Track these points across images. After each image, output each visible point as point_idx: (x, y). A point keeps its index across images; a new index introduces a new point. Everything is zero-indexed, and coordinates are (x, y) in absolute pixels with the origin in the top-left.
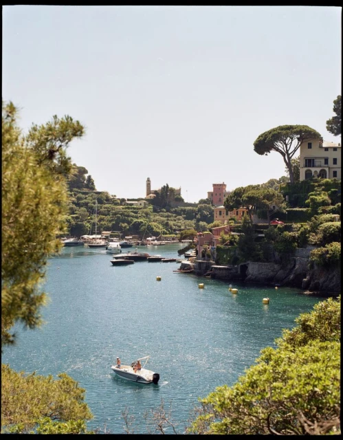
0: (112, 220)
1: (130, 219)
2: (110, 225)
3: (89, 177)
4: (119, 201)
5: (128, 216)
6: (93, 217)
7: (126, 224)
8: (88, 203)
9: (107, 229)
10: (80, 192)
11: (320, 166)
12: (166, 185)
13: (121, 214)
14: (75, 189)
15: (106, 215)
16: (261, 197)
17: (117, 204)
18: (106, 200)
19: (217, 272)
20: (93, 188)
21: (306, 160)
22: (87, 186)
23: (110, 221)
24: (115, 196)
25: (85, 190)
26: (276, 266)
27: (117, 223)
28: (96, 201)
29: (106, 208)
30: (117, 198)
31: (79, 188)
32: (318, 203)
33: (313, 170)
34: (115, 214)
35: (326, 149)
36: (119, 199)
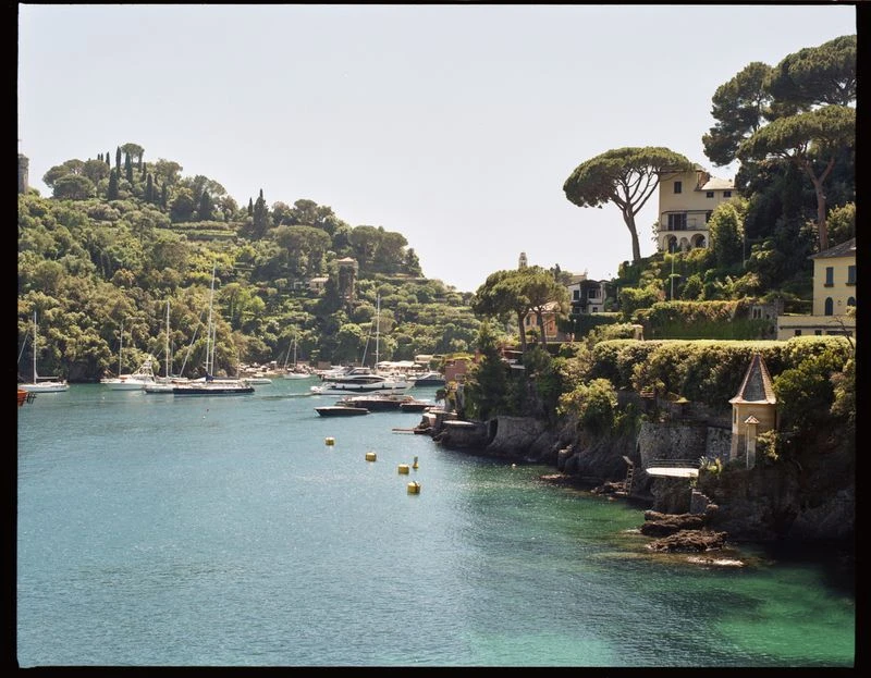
0: (438, 334)
1: (471, 331)
2: (433, 342)
3: (411, 251)
4: (460, 298)
5: (469, 326)
6: (403, 328)
7: (462, 341)
8: (399, 300)
9: (428, 350)
10: (387, 281)
11: (694, 229)
12: (554, 267)
13: (456, 323)
14: (378, 275)
15: (428, 324)
16: (519, 290)
17: (454, 303)
18: (436, 296)
19: (452, 433)
20: (417, 274)
21: (670, 217)
22: (405, 270)
23: (434, 336)
24: (453, 287)
25: (400, 276)
26: (537, 425)
27: (447, 339)
28: (415, 297)
29: (432, 310)
30: (457, 291)
31: (388, 272)
32: (636, 302)
33: (679, 235)
34: (446, 321)
35: (710, 194)
36: (460, 294)
